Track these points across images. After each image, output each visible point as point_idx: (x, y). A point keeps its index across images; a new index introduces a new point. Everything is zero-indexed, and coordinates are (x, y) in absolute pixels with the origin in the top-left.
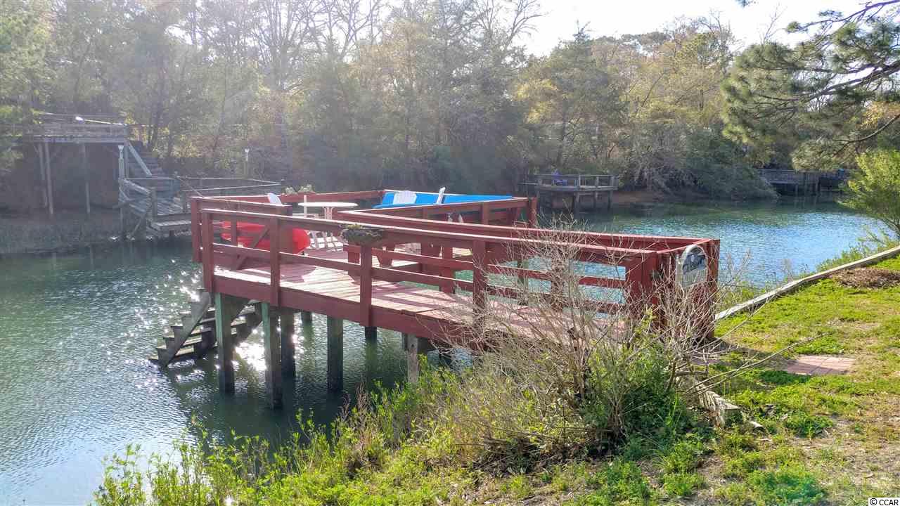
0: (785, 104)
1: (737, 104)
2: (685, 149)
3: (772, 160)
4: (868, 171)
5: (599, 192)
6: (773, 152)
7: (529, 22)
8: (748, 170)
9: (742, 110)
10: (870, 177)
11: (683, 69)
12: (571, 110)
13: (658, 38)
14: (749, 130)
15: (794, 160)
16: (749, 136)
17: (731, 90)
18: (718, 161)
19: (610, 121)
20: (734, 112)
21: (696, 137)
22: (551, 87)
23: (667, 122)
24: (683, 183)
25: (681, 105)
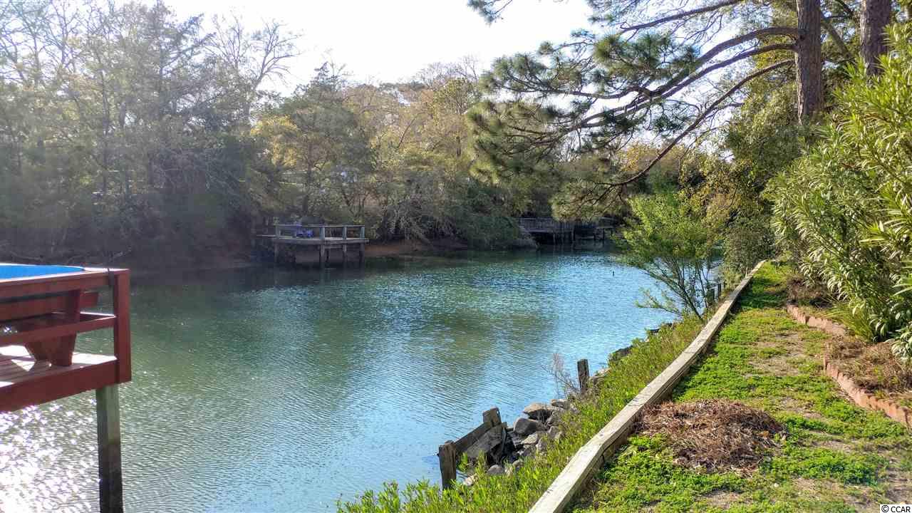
0: (541, 138)
1: (485, 136)
2: (444, 198)
3: (530, 209)
4: (644, 219)
5: (347, 244)
6: (530, 201)
7: (281, 62)
8: (507, 219)
9: (492, 143)
10: (648, 227)
11: (438, 115)
12: (316, 152)
13: (416, 87)
14: (501, 168)
15: (554, 207)
16: (500, 175)
17: (477, 119)
18: (477, 211)
19: (361, 166)
20: (481, 146)
21: (453, 186)
22: (291, 125)
23: (423, 169)
24: (443, 234)
25: (438, 152)
